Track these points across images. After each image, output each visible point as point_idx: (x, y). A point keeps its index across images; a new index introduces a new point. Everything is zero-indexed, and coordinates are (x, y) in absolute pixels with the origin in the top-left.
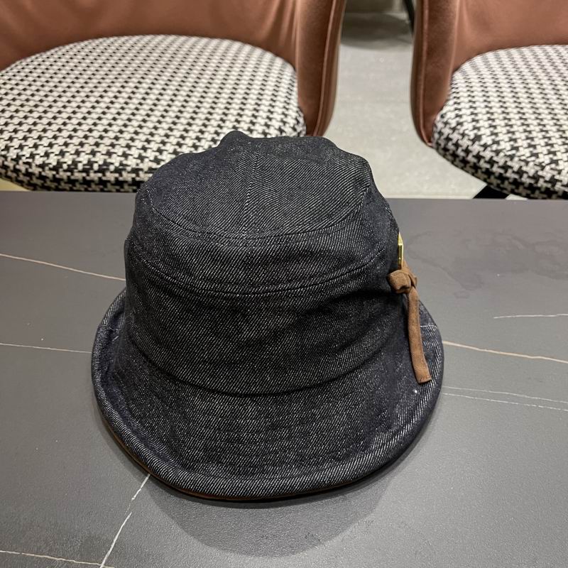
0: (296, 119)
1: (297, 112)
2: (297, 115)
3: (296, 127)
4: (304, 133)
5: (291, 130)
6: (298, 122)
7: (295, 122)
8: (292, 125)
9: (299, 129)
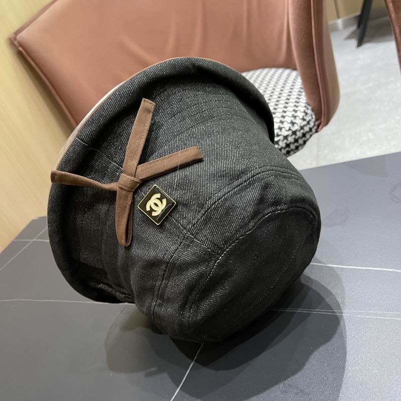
0: (305, 112)
1: (305, 107)
2: (305, 109)
3: (305, 118)
4: (314, 120)
5: (301, 121)
6: (306, 114)
7: (304, 114)
8: (301, 117)
9: (308, 118)
